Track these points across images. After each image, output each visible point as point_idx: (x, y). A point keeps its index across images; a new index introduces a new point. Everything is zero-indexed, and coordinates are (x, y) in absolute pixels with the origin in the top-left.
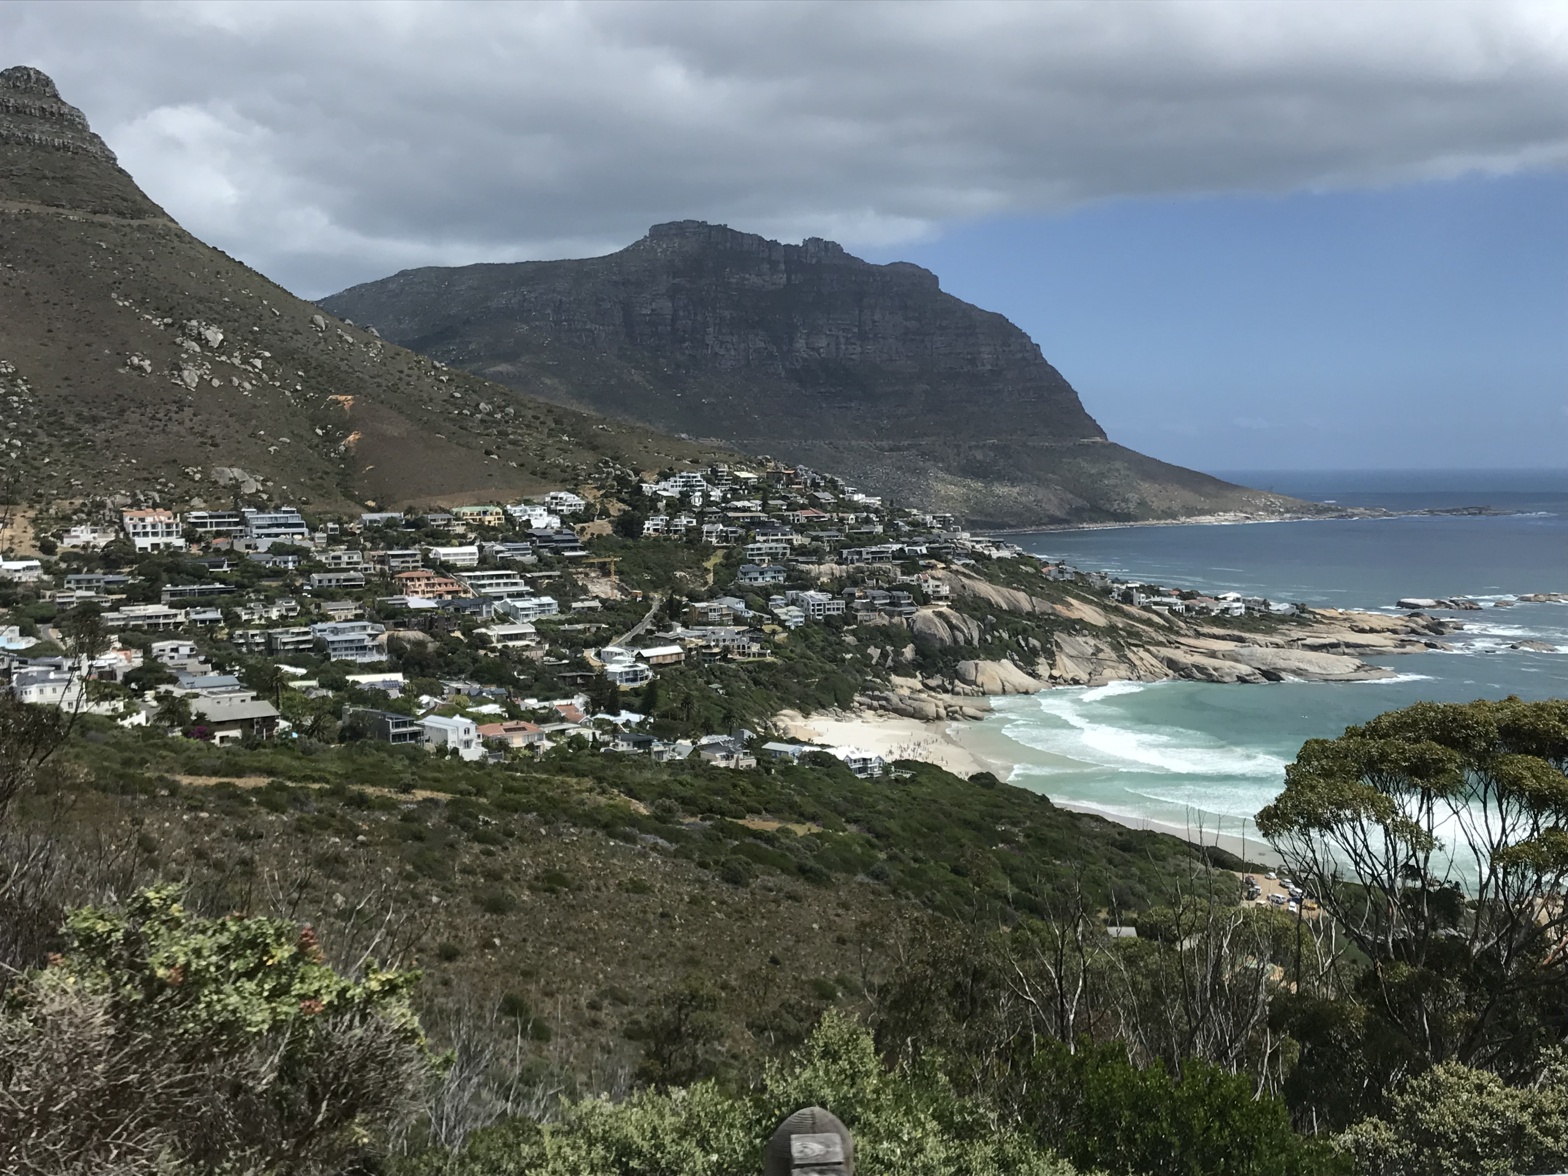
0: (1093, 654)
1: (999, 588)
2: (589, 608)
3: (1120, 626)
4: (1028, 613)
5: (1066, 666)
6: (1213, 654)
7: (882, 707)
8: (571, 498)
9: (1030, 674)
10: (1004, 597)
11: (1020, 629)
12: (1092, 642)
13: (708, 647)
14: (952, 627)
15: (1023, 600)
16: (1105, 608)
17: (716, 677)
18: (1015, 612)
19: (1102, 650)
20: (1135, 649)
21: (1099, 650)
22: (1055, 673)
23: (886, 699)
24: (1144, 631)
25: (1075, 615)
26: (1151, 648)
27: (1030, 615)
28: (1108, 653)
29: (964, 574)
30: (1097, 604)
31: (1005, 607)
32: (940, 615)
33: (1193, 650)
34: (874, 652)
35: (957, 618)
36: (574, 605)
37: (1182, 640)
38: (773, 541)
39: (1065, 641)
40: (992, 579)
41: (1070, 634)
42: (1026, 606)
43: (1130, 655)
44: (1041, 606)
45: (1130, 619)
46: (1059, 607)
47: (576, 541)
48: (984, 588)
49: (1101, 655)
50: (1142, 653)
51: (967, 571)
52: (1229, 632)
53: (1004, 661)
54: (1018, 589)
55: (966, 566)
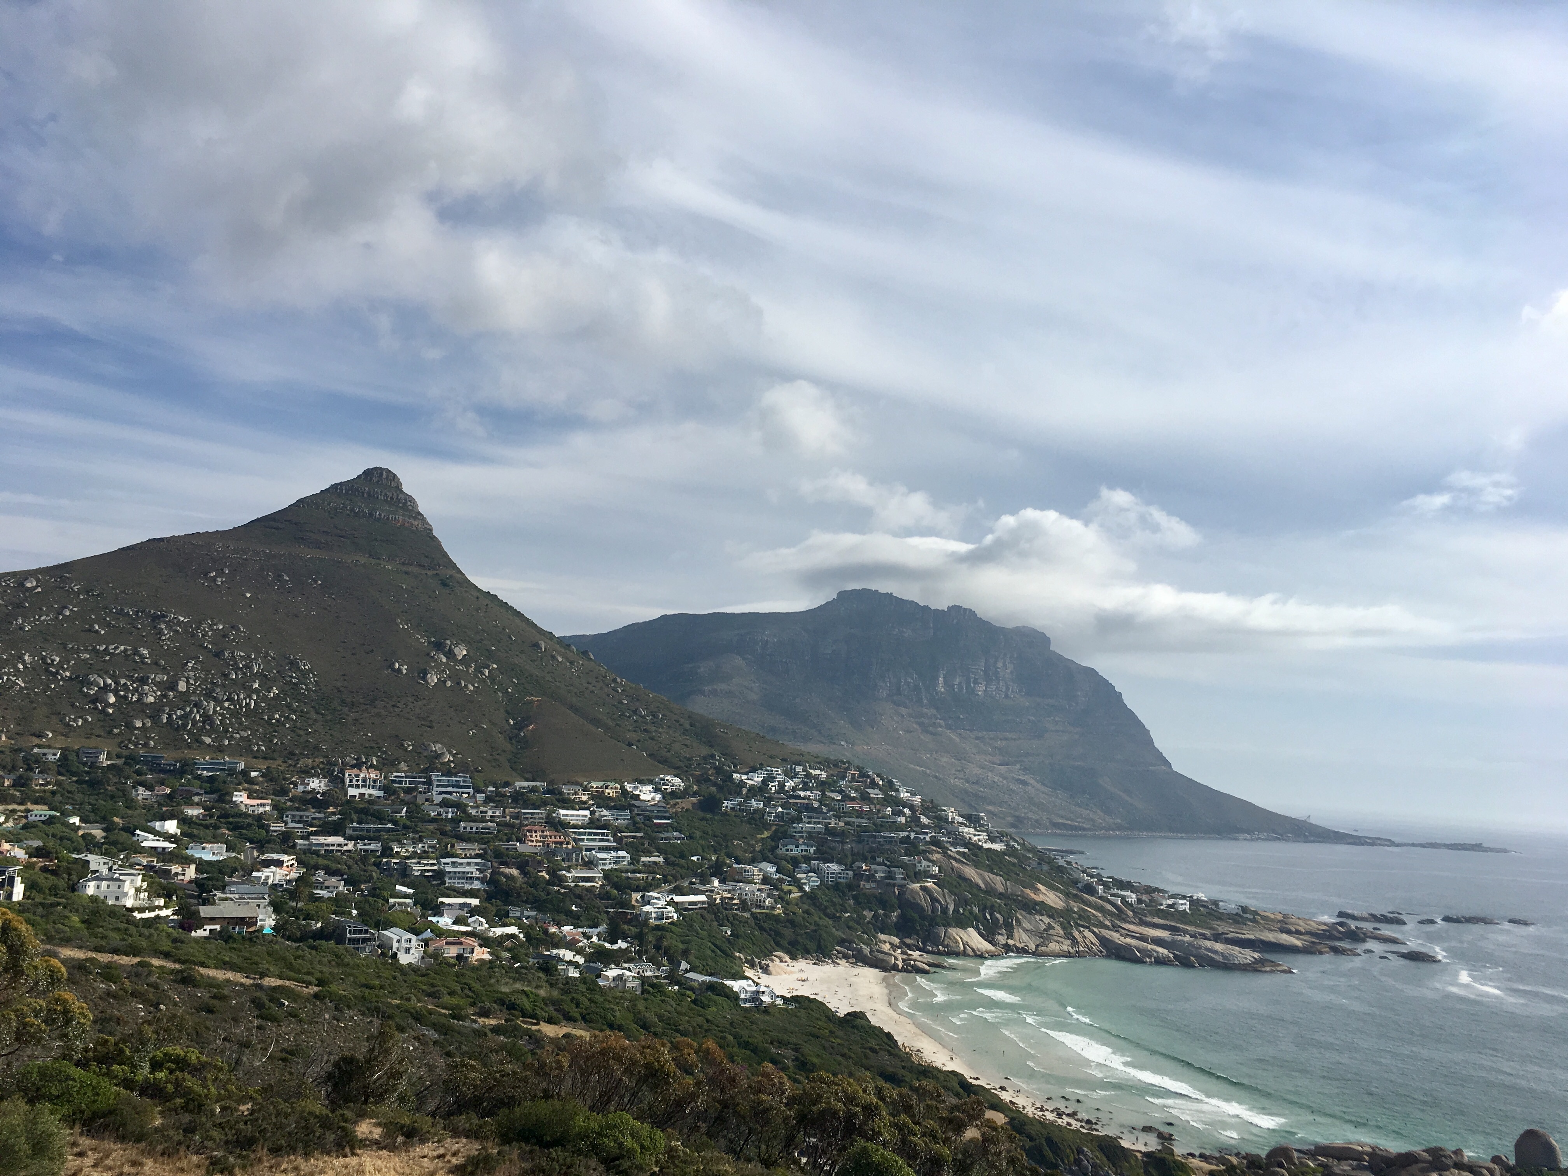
0: (1045, 930)
1: (982, 872)
2: (655, 863)
3: (1076, 909)
4: (1001, 894)
5: (1021, 938)
6: (1143, 938)
7: (854, 956)
8: (677, 781)
9: (990, 942)
10: (984, 880)
11: (989, 904)
12: (1046, 920)
13: (732, 899)
14: (934, 900)
15: (998, 882)
16: (1067, 895)
17: (728, 920)
18: (990, 891)
19: (1053, 928)
20: (1082, 929)
21: (1050, 927)
22: (1010, 942)
23: (860, 951)
24: (1094, 915)
25: (1039, 898)
26: (1095, 929)
27: (1001, 896)
28: (1059, 930)
29: (955, 859)
30: (1061, 892)
31: (983, 886)
32: (924, 889)
33: (1130, 934)
34: (868, 915)
35: (938, 892)
36: (643, 859)
37: (1124, 926)
38: (815, 823)
39: (1025, 917)
40: (977, 865)
41: (1030, 913)
42: (1001, 889)
43: (1076, 934)
44: (1012, 888)
45: (1087, 905)
46: (1028, 891)
47: (666, 812)
48: (970, 872)
49: (1051, 932)
50: (1087, 933)
51: (958, 857)
52: (1168, 923)
53: (969, 929)
54: (997, 875)
55: (958, 853)
